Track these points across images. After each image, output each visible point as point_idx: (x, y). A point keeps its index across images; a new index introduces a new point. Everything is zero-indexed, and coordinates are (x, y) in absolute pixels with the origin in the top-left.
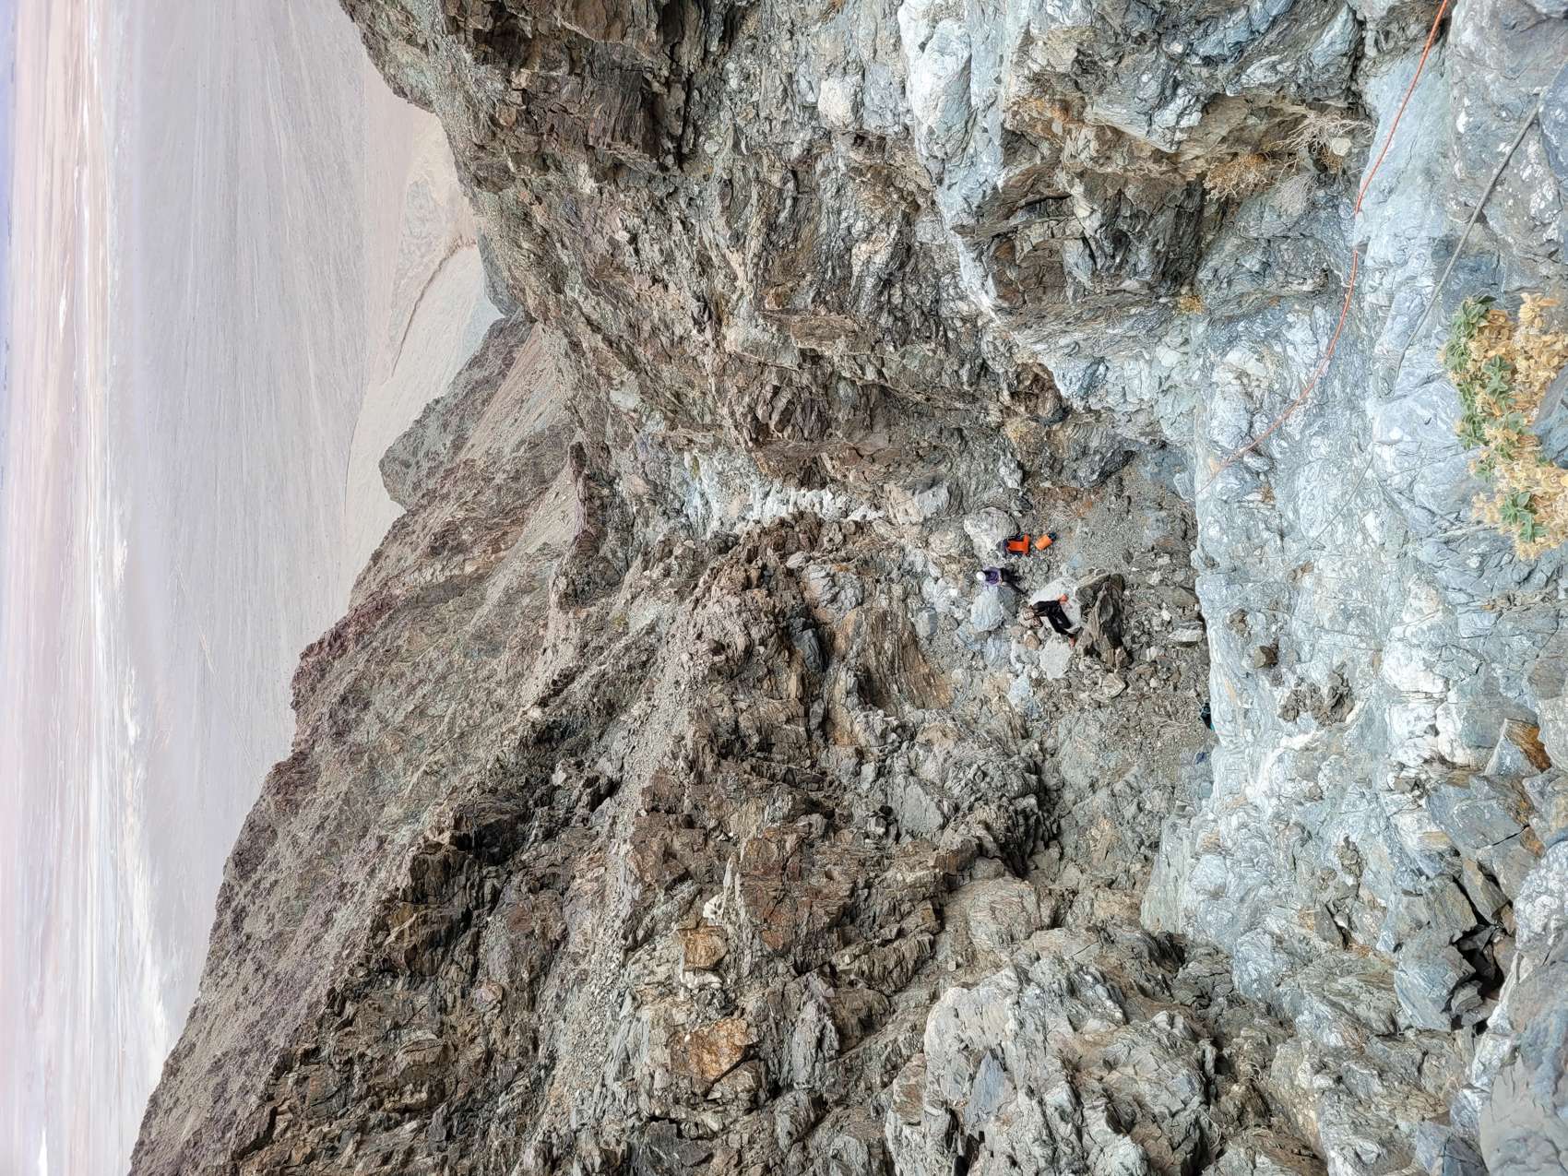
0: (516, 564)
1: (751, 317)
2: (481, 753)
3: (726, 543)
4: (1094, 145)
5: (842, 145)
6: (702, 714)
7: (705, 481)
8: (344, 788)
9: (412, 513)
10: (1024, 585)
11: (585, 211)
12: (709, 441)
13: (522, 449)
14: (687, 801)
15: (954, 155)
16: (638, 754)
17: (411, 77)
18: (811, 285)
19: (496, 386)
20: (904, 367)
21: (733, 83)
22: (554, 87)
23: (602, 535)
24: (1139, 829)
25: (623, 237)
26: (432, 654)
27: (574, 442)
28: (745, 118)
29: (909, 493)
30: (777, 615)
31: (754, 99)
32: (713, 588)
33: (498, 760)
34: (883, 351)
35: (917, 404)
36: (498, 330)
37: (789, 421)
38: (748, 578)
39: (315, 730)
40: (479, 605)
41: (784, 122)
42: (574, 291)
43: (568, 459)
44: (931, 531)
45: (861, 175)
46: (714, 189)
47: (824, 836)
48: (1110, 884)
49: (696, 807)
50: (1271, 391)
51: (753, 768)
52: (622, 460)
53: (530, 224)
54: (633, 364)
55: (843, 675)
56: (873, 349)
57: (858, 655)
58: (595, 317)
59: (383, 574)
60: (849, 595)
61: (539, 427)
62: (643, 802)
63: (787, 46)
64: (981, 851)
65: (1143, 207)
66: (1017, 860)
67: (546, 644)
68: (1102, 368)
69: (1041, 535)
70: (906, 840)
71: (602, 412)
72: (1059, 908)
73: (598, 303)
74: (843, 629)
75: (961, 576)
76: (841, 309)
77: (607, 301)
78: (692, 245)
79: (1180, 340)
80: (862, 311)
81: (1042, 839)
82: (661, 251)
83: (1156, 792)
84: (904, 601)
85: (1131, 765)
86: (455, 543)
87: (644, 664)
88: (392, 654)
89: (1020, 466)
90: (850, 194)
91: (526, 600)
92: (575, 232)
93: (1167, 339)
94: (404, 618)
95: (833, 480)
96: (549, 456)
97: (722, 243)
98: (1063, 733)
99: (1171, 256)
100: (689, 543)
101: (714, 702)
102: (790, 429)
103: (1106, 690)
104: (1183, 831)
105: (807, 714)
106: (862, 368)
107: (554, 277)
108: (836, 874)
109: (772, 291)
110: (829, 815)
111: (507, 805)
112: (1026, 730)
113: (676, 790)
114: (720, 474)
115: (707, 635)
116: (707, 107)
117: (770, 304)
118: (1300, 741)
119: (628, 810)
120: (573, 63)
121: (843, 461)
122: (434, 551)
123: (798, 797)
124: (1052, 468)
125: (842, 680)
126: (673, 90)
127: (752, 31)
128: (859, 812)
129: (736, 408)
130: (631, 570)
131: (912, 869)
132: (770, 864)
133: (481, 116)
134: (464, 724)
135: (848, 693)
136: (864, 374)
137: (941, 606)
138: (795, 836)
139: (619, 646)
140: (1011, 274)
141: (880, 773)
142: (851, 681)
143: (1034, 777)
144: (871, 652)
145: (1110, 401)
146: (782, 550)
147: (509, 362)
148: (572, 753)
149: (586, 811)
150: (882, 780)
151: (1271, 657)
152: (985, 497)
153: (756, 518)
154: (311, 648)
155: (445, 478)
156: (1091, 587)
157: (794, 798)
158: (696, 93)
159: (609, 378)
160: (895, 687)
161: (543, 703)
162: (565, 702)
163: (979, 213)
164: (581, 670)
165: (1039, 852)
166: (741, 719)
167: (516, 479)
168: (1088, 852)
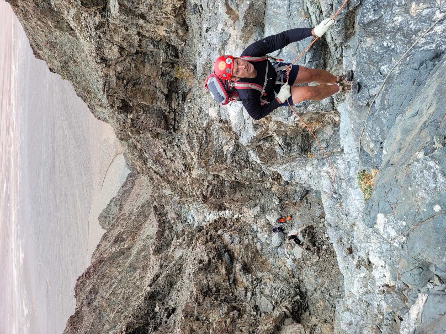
0: (140, 243)
1: (198, 168)
2: (133, 303)
3: (200, 229)
4: (276, 125)
5: (217, 123)
6: (198, 283)
7: (192, 211)
8: (92, 321)
9: (108, 232)
10: (286, 231)
11: (151, 143)
12: (192, 200)
13: (139, 209)
14: (196, 312)
15: (242, 129)
16: (180, 298)
17: (102, 115)
18: (213, 158)
19: (130, 192)
20: (242, 176)
21: (186, 110)
22: (139, 117)
23: (164, 231)
24: (331, 302)
25: (161, 150)
26: (117, 274)
27: (154, 205)
28: (190, 119)
29: (249, 209)
30: (216, 249)
31: (192, 114)
32: (197, 244)
33: (138, 306)
34: (236, 172)
35: (247, 185)
36: (130, 176)
37: (212, 194)
38: (207, 239)
39: (82, 303)
40: (130, 256)
41: (201, 119)
42: (150, 164)
43: (152, 210)
44: (257, 219)
45: (223, 129)
46: (184, 136)
47: (239, 318)
48: (325, 321)
49: (199, 314)
50: (336, 177)
51: (215, 298)
52: (168, 208)
53: (136, 148)
54: (168, 181)
55: (238, 265)
56: (233, 172)
57: (242, 258)
58: (156, 170)
59: (100, 251)
60: (237, 240)
61: (143, 201)
62: (183, 314)
63: (199, 100)
64: (286, 316)
65: (292, 136)
66: (297, 317)
67: (150, 266)
68: (293, 173)
69: (288, 217)
70: (263, 315)
71: (161, 196)
72: (311, 331)
73: (157, 167)
74: (236, 251)
75: (267, 231)
76: (222, 163)
77: (159, 166)
78: (180, 151)
79: (311, 164)
80: (228, 163)
81: (303, 309)
82: (172, 153)
83: (334, 290)
84: (253, 240)
85: (325, 282)
86: (121, 239)
87: (180, 269)
88: (104, 276)
89: (278, 198)
90: (220, 134)
91: (143, 253)
92: (149, 149)
93: (308, 164)
94: (107, 264)
95: (228, 208)
96: (147, 209)
97: (188, 150)
98: (304, 274)
99: (303, 146)
100: (189, 230)
101: (201, 279)
102: (213, 196)
103: (314, 260)
104: (341, 302)
105: (229, 279)
106: (231, 177)
107: (144, 161)
108: (243, 330)
109: (203, 161)
110: (239, 310)
111: (142, 321)
112: (293, 275)
113: (193, 309)
114: (196, 209)
115: (197, 258)
116: (180, 117)
117: (203, 164)
118: (362, 275)
119: (179, 317)
120: (144, 111)
121: (229, 203)
122: (115, 242)
123: (229, 306)
124: (287, 197)
125: (238, 267)
126: (171, 114)
127: (190, 97)
128: (248, 308)
129: (197, 192)
130: (173, 240)
131: (266, 325)
132: (223, 329)
133: (121, 123)
134: (127, 295)
135: (240, 270)
136: (231, 179)
137: (263, 240)
138: (229, 319)
139: (172, 264)
140: (263, 155)
141: (253, 294)
142: (241, 266)
143: (298, 289)
144: (245, 257)
145: (297, 181)
146: (216, 229)
147: (133, 184)
148: (161, 300)
149: (166, 319)
150: (253, 297)
151: (350, 251)
152: (270, 207)
153: (208, 220)
154: (80, 277)
155: (117, 220)
156: (304, 230)
157: (228, 306)
158: (177, 114)
159: (162, 186)
160: (254, 267)
161: (150, 285)
162: (157, 284)
163: (251, 142)
164: (161, 273)
165: (303, 314)
166: (209, 283)
167: (138, 217)
168: (317, 312)
